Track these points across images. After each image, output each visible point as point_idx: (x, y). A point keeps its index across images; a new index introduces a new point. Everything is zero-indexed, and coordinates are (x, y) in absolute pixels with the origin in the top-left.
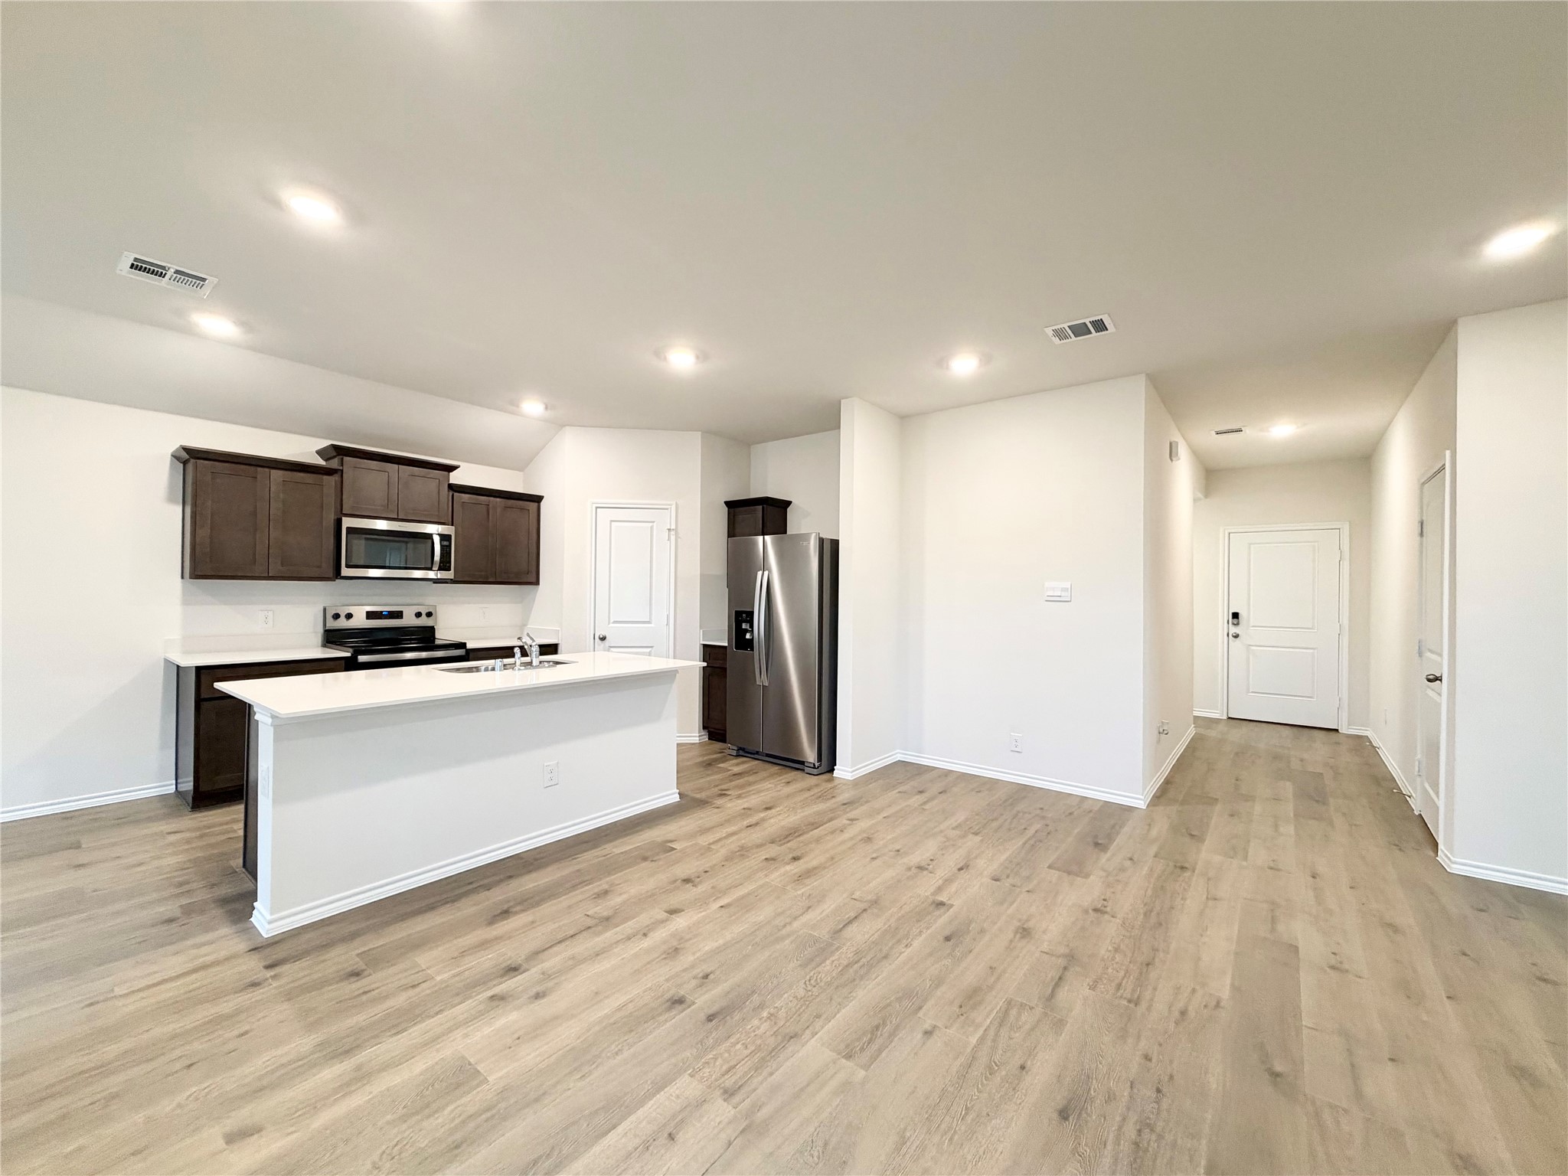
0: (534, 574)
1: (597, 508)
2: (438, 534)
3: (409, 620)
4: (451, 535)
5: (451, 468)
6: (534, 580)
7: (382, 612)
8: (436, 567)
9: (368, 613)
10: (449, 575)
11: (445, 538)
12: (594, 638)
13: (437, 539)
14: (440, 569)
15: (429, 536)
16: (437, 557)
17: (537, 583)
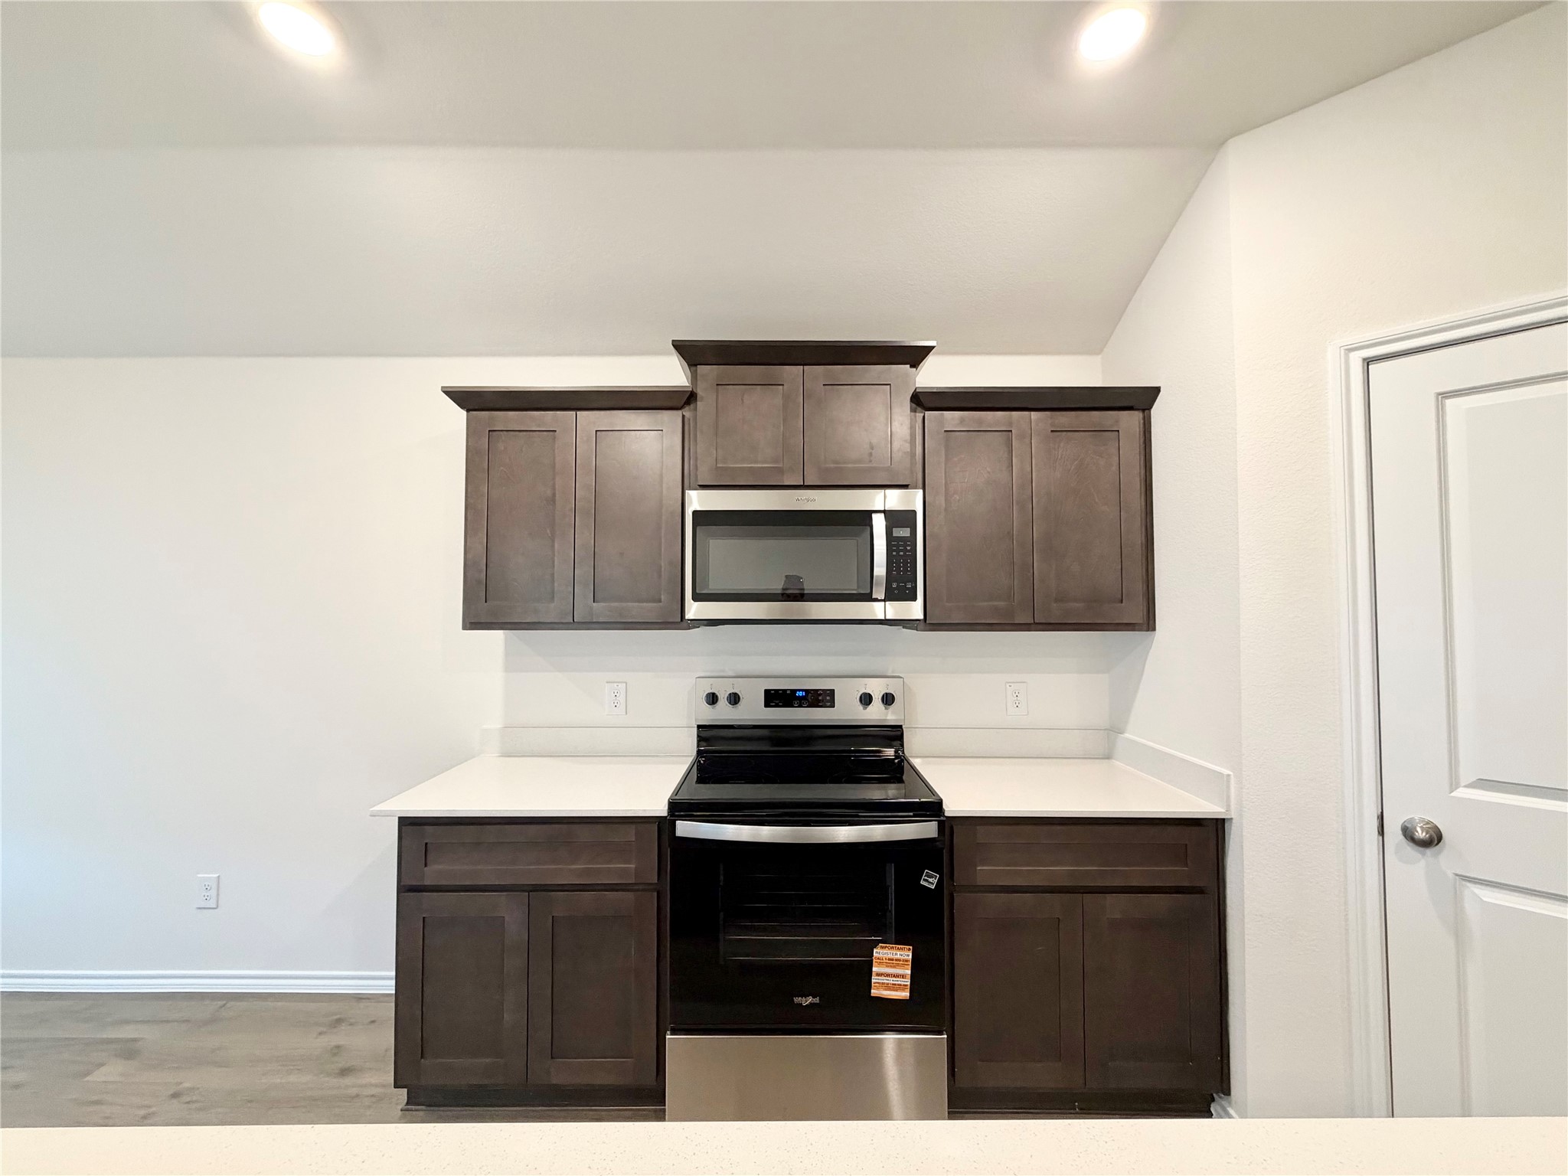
0: (1141, 600)
1: (1368, 362)
2: (884, 512)
3: (846, 711)
4: (914, 512)
5: (915, 356)
6: (1139, 618)
7: (795, 691)
8: (879, 592)
9: (767, 692)
10: (915, 610)
11: (898, 519)
12: (1381, 831)
13: (879, 523)
14: (891, 596)
15: (863, 518)
16: (880, 570)
17: (1148, 623)
